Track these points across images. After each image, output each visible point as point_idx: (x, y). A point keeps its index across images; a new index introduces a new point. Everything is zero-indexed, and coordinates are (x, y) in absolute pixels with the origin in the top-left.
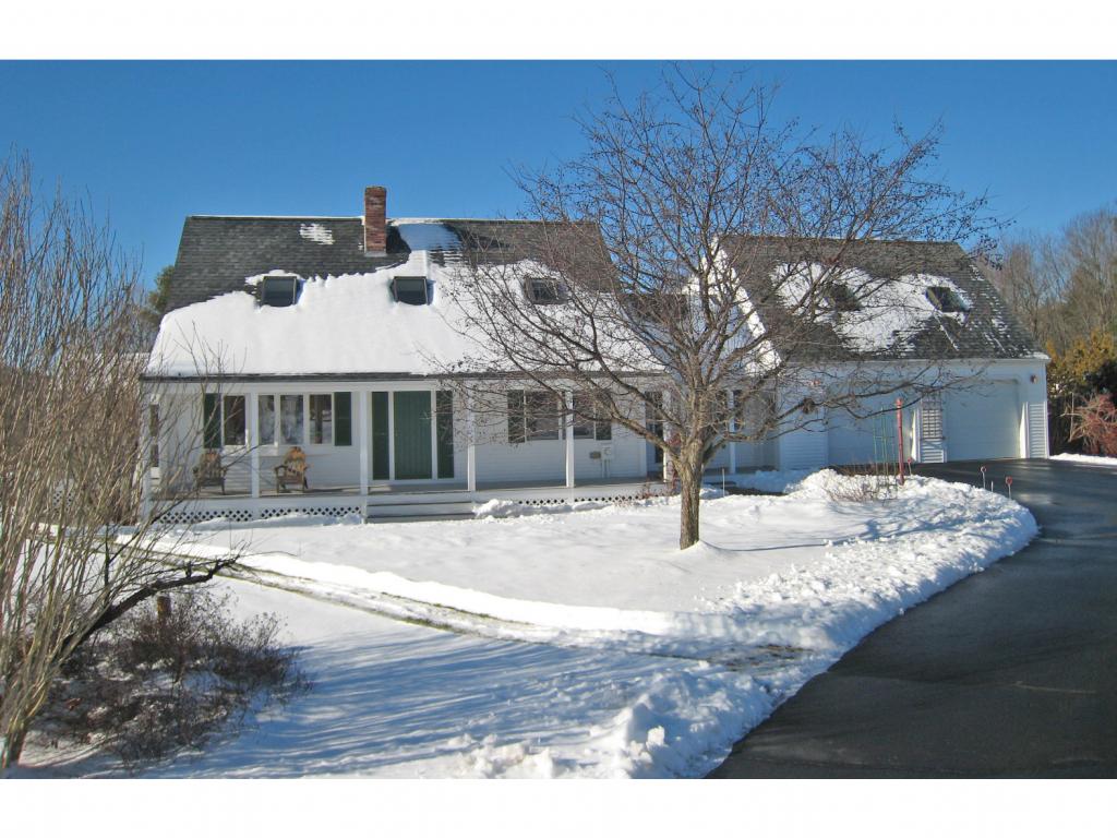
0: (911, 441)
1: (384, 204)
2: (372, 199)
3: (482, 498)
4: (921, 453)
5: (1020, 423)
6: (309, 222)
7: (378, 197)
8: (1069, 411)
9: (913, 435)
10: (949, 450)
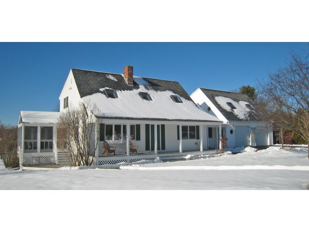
0: (250, 141)
1: (132, 71)
2: (129, 69)
3: (186, 155)
4: (252, 144)
5: (268, 137)
6: (108, 74)
7: (131, 69)
8: (276, 134)
9: (250, 139)
10: (257, 143)
